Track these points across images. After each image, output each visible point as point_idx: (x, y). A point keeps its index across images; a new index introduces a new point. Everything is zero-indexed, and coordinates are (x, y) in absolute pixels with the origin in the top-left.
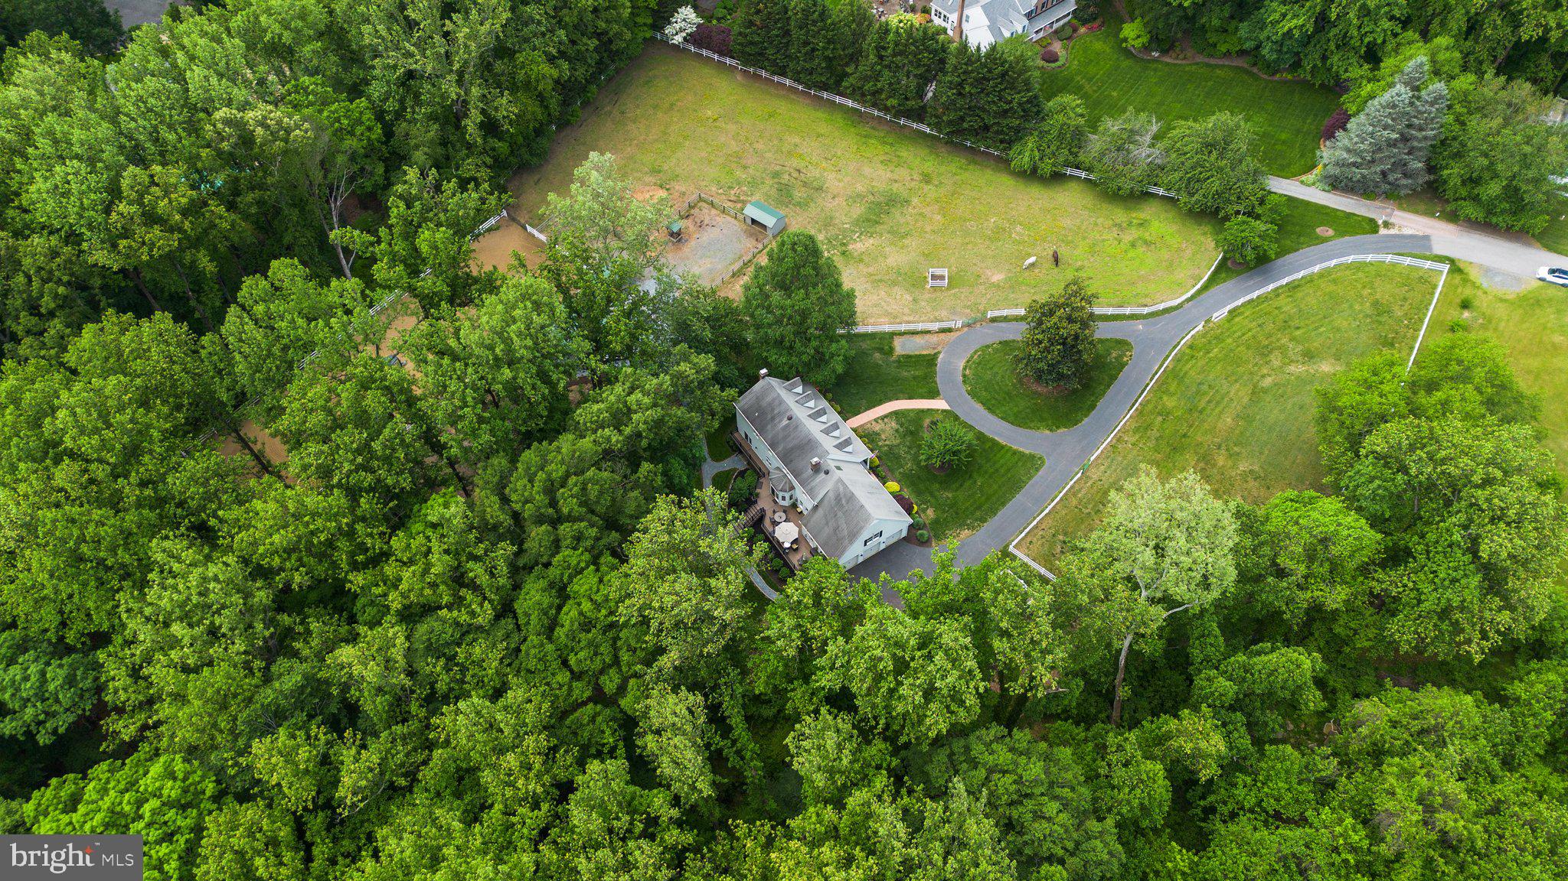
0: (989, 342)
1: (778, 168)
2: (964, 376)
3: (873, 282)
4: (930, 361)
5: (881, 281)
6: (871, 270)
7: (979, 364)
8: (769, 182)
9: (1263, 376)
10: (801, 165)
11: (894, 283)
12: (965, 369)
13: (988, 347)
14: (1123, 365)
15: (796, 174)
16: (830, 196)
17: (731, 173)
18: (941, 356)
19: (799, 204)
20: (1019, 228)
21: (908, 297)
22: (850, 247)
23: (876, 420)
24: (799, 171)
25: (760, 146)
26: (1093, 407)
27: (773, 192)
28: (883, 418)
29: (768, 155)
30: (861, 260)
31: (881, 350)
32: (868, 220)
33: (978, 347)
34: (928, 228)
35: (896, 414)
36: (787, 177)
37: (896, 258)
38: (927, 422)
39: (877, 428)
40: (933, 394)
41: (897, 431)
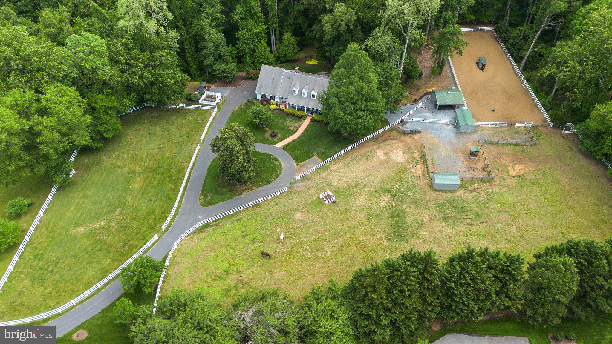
0: (277, 180)
1: (483, 220)
2: (277, 160)
3: (359, 184)
4: (298, 160)
5: (356, 186)
6: (367, 190)
7: (275, 168)
8: (475, 209)
9: (120, 214)
10: (474, 230)
11: (348, 188)
12: (280, 163)
13: (277, 177)
14: (202, 193)
15: (468, 221)
16: (433, 218)
17: (502, 204)
18: (295, 164)
19: (444, 204)
20: (309, 255)
21: (335, 184)
22: (389, 196)
23: (300, 126)
24: (470, 225)
25: (514, 229)
26: (209, 170)
27: (466, 205)
28: (298, 129)
29: (500, 226)
30: (377, 192)
31: (324, 153)
32: (398, 216)
33: (281, 175)
34: (361, 228)
35: (294, 132)
36: (471, 217)
37: (360, 201)
38: (279, 136)
39: (297, 124)
40: (286, 148)
41: (288, 127)
